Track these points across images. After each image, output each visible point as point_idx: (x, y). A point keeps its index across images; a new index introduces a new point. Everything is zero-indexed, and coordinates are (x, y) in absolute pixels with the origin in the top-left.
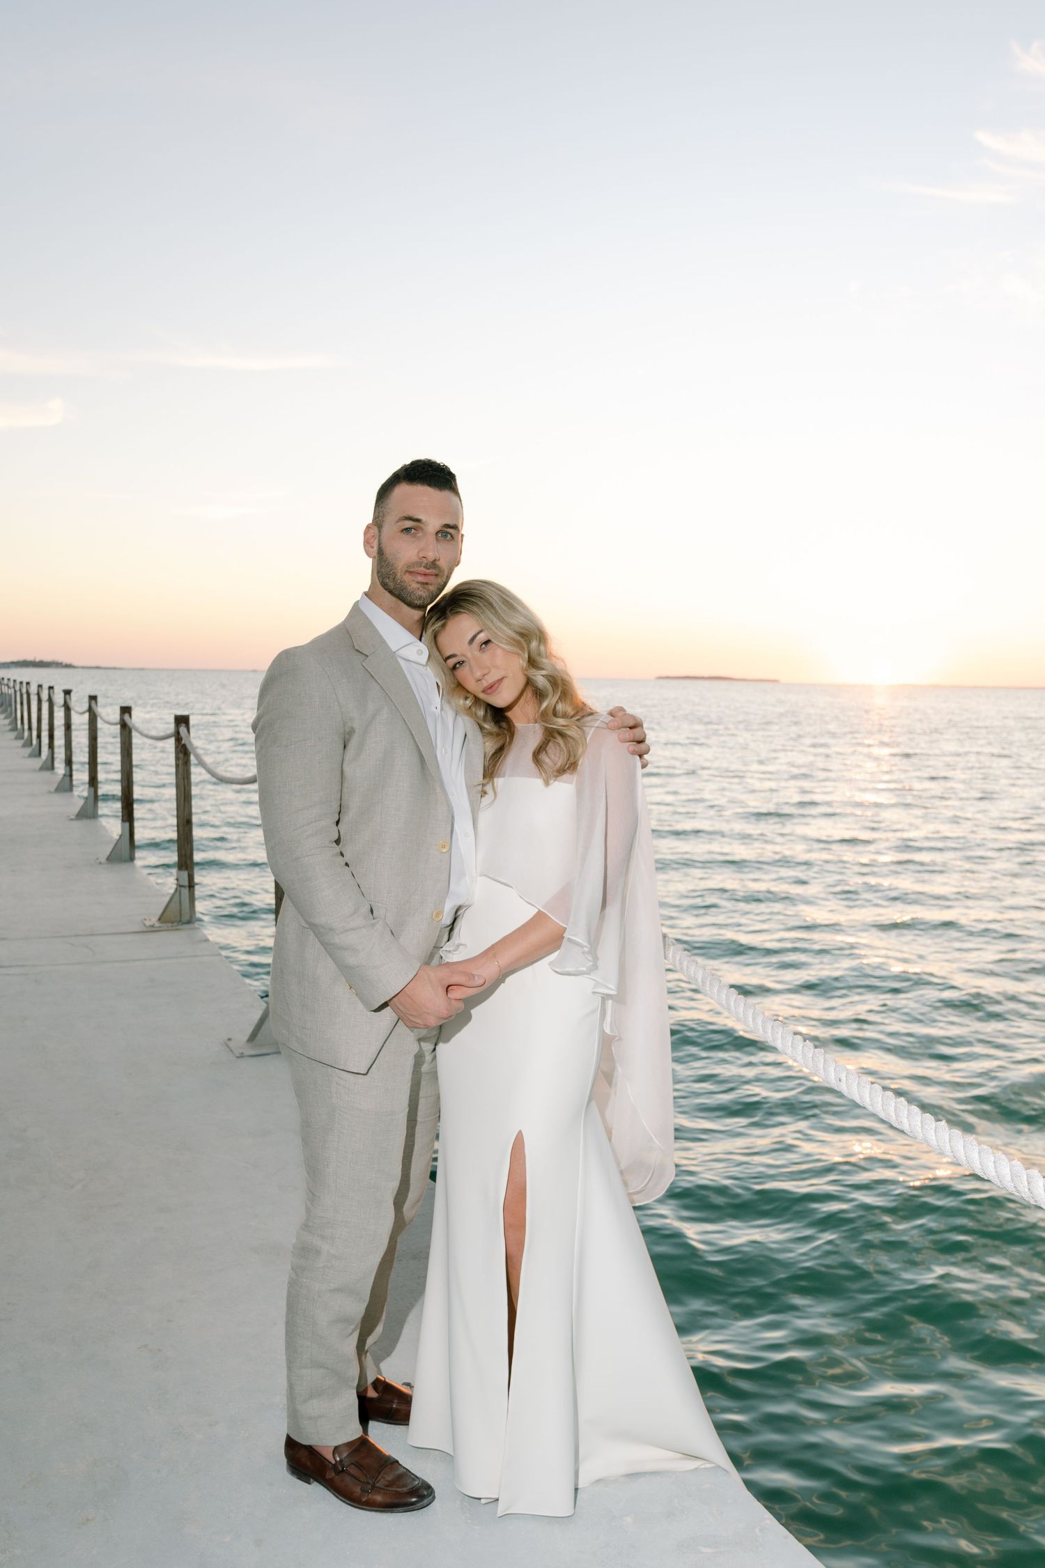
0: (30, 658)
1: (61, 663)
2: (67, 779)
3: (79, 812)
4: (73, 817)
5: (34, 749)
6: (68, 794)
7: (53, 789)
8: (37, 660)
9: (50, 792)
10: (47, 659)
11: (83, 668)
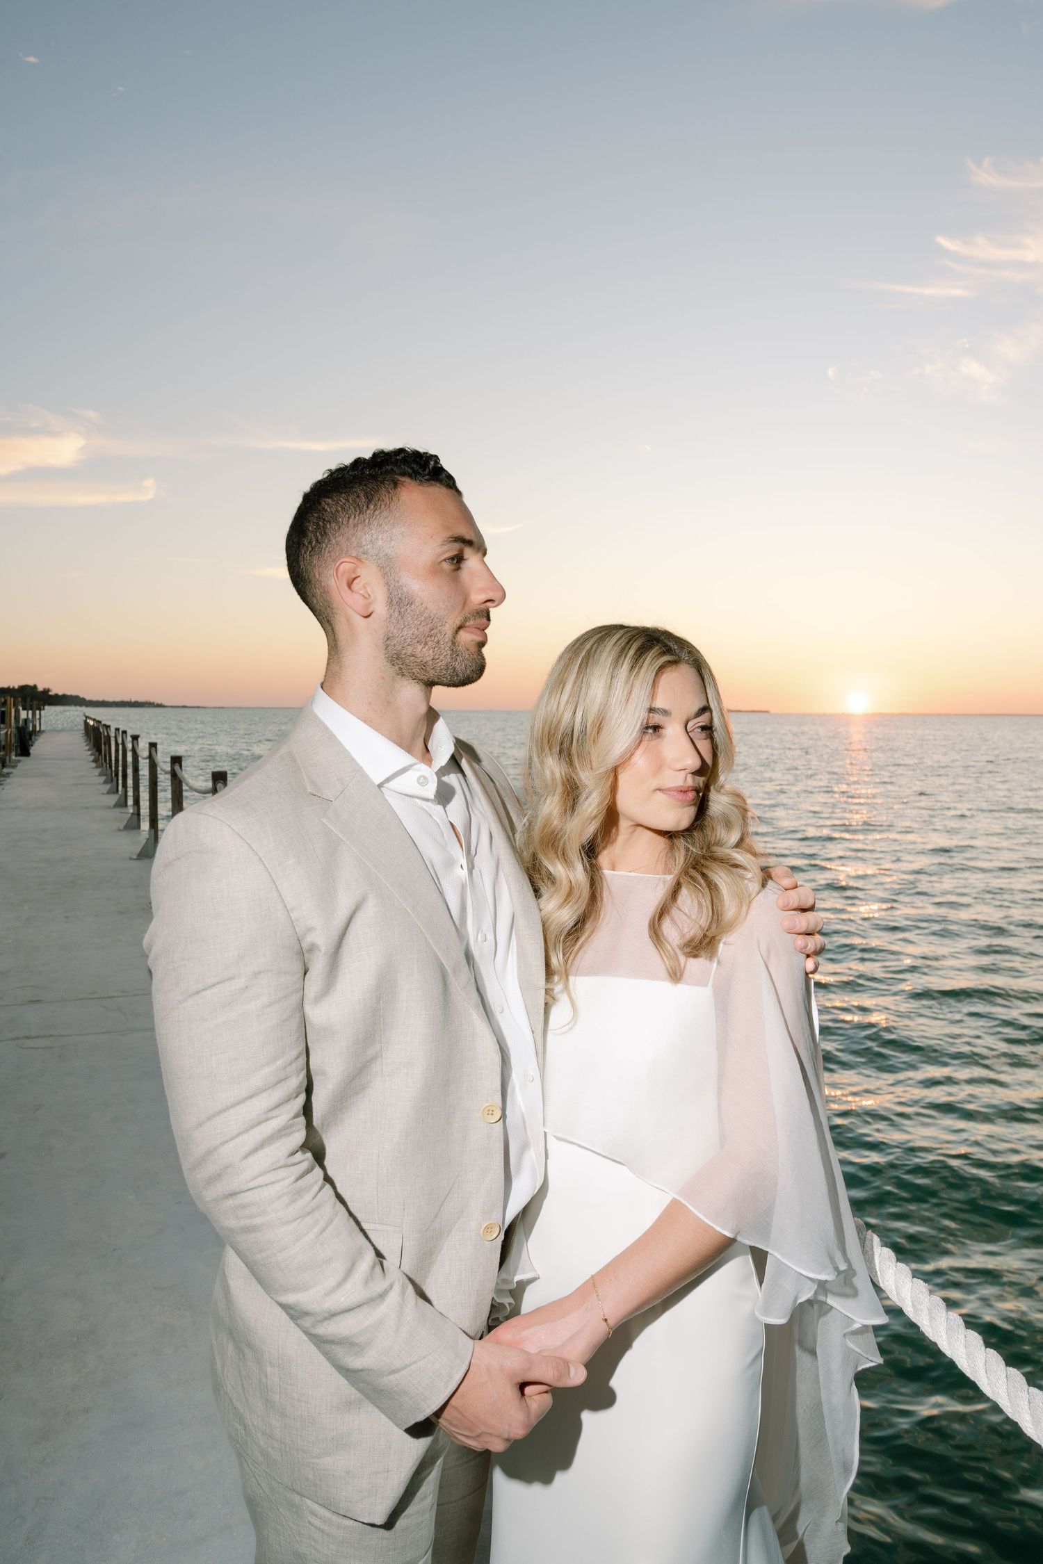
0: (126, 699)
1: (153, 703)
2: (135, 817)
3: (141, 852)
4: (135, 857)
5: (121, 795)
6: (136, 831)
7: (122, 827)
8: (133, 700)
9: (120, 830)
10: (141, 699)
11: (172, 707)
